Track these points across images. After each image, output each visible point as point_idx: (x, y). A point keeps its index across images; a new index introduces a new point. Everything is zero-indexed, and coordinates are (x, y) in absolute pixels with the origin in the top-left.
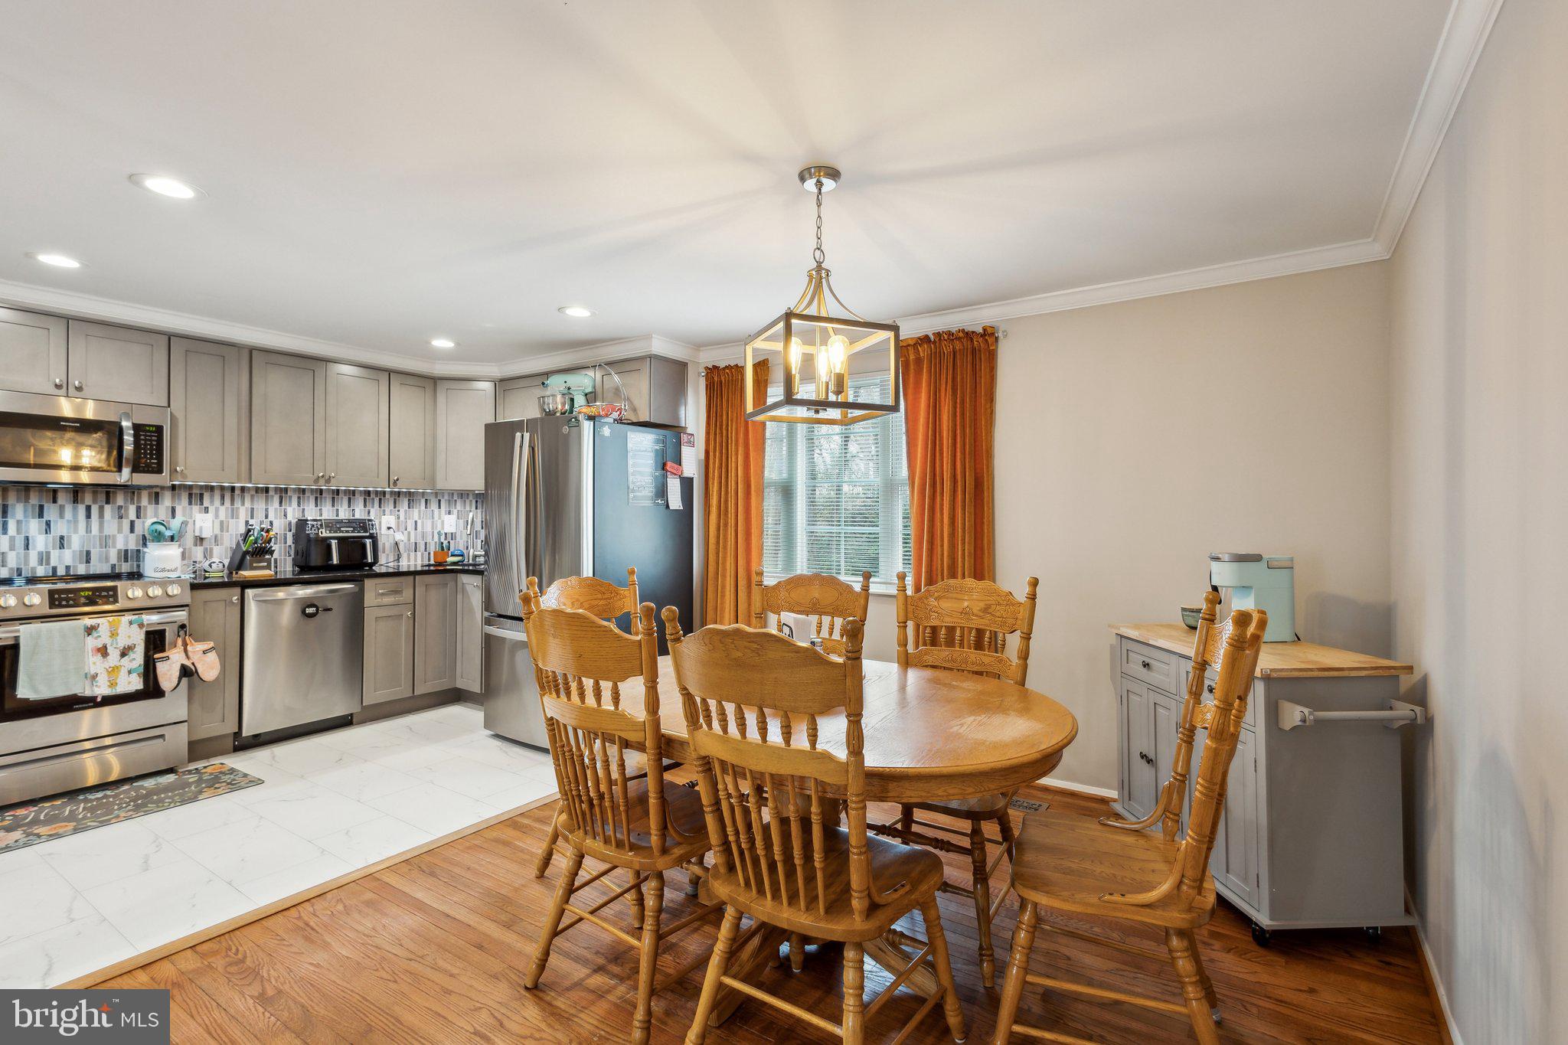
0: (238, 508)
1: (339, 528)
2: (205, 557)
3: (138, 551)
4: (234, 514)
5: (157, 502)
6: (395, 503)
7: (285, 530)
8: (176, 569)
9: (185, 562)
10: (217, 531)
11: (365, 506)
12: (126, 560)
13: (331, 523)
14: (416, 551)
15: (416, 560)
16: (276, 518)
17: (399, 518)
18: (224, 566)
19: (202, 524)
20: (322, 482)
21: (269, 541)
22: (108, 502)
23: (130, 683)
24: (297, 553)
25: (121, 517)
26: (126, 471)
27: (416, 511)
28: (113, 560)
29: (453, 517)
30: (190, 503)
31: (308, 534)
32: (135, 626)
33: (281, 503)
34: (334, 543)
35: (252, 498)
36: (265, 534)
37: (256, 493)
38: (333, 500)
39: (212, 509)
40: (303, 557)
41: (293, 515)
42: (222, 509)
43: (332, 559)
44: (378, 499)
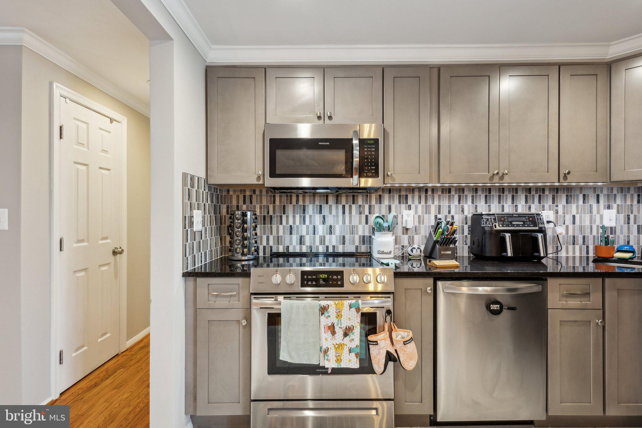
0: (430, 206)
1: (511, 222)
2: (409, 243)
3: (370, 237)
4: (427, 211)
5: (380, 203)
6: (553, 199)
7: (463, 223)
8: (390, 253)
9: (397, 246)
10: (417, 224)
11: (526, 202)
12: (364, 244)
13: (503, 217)
14: (574, 244)
15: (574, 252)
16: (456, 213)
17: (557, 213)
18: (421, 251)
19: (407, 218)
20: (496, 179)
21: (454, 232)
22: (353, 203)
23: (350, 361)
24: (473, 242)
25: (360, 213)
26: (356, 177)
27: (574, 206)
28: (357, 243)
29: (613, 211)
30: (400, 203)
31: (483, 227)
32: (353, 310)
33: (459, 201)
34: (508, 236)
35: (439, 196)
36: (450, 227)
37: (442, 192)
38: (500, 196)
39: (413, 207)
40: (479, 247)
41: (469, 211)
42: (420, 207)
43: (506, 251)
44: (538, 195)
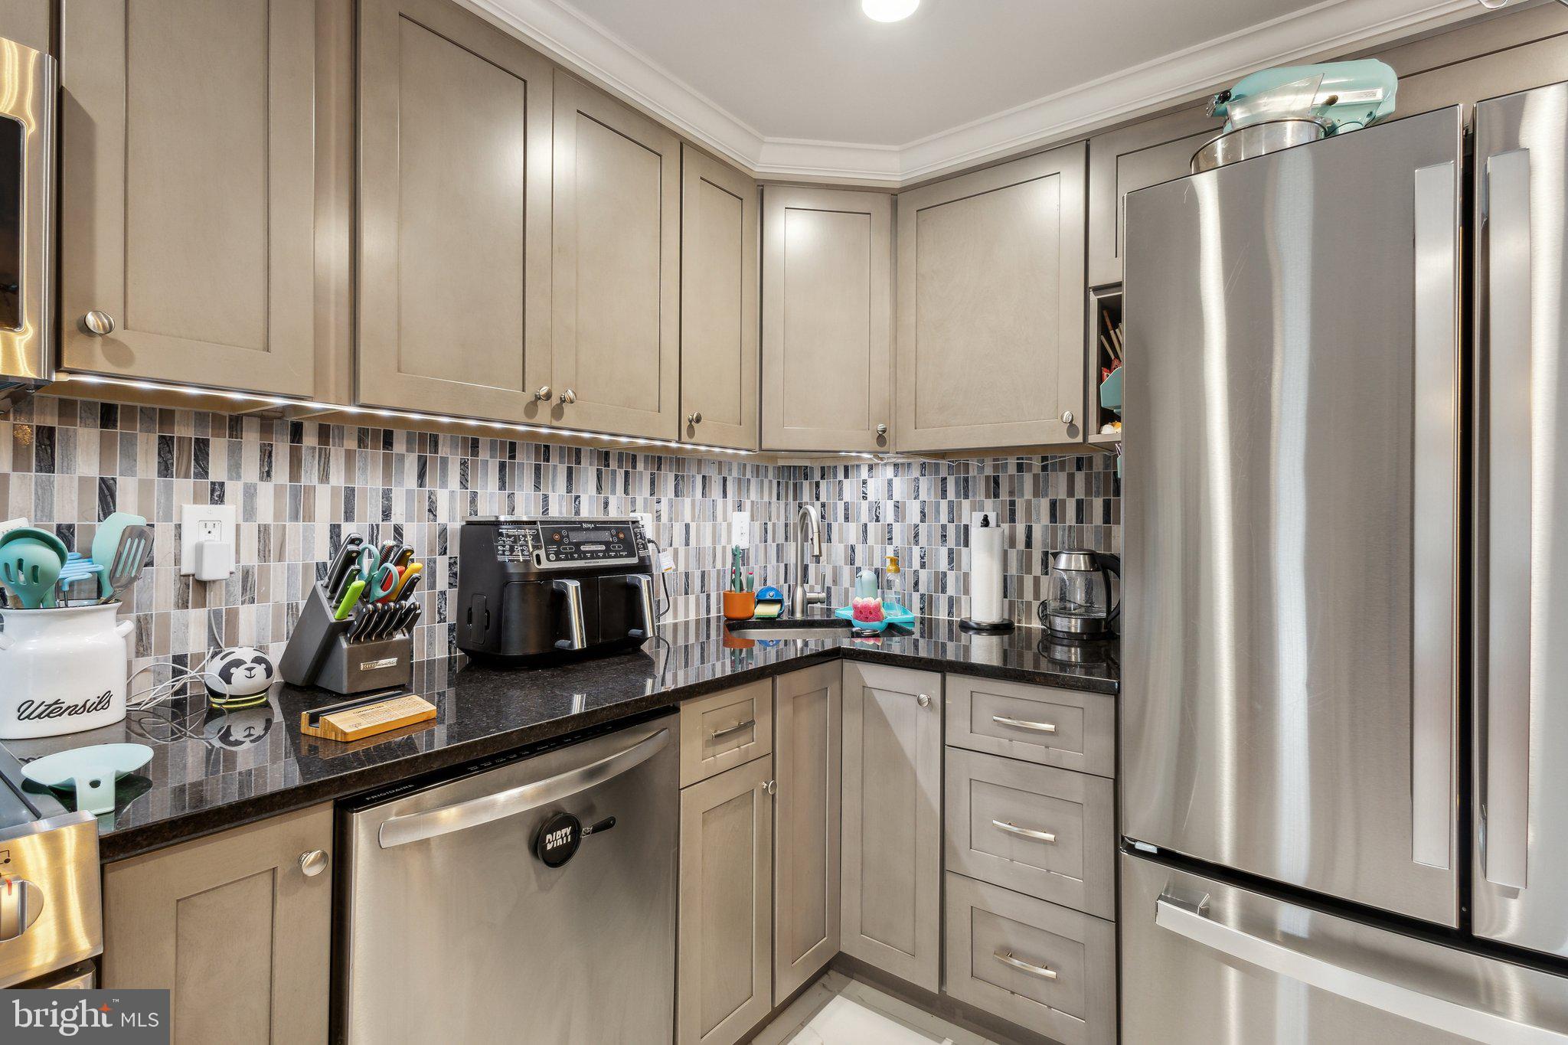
0: (310, 490)
1: (578, 545)
2: (213, 640)
4: (300, 506)
6: (652, 483)
7: (431, 551)
8: (104, 702)
10: (250, 559)
11: (599, 489)
13: (558, 531)
14: (686, 593)
15: (687, 614)
16: (410, 518)
17: (658, 518)
18: (269, 672)
19: (203, 537)
20: (544, 413)
21: (412, 584)
24: (466, 613)
27: (688, 501)
29: (746, 515)
30: (165, 470)
31: (503, 564)
33: (421, 475)
34: (572, 586)
35: (349, 455)
36: (395, 570)
37: (361, 443)
38: (538, 468)
39: (234, 490)
40: (487, 627)
41: (452, 510)
42: (265, 492)
43: (568, 635)
44: (622, 471)
